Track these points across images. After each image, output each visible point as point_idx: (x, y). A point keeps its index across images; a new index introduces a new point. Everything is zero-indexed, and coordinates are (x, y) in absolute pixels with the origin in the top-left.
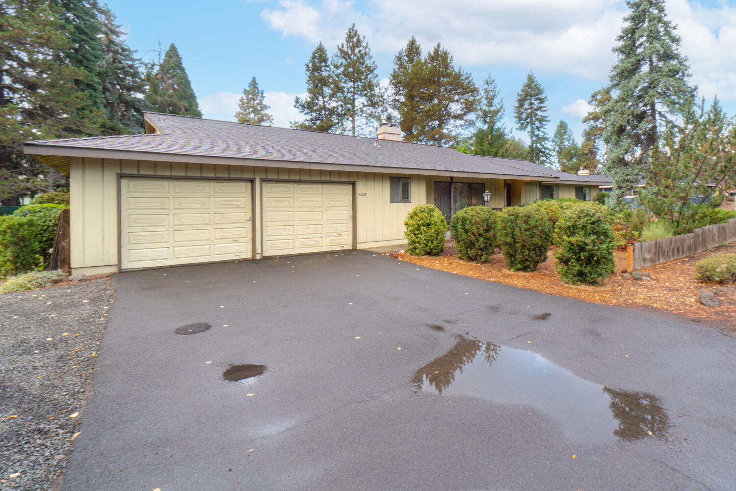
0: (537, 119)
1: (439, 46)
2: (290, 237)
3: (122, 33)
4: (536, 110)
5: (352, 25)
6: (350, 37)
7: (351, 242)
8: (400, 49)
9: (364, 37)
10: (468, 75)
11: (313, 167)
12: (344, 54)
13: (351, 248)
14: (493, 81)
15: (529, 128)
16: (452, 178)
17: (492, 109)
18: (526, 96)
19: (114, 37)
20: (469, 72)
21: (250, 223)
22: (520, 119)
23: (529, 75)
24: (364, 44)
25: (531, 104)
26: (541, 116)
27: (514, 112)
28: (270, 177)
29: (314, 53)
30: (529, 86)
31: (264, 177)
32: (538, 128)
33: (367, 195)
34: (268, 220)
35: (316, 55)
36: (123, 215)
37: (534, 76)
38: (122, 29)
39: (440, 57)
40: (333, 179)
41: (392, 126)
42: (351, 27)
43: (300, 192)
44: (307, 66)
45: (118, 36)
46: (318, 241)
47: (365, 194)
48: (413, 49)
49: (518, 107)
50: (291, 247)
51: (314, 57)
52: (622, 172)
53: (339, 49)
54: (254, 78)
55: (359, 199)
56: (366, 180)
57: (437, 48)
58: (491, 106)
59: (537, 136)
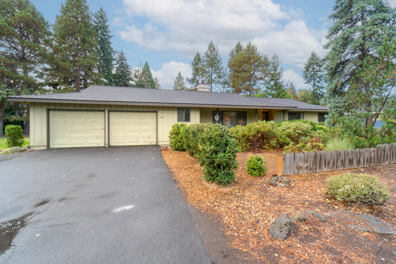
0: (317, 77)
1: (250, 43)
2: (124, 137)
3: (127, 60)
4: (317, 72)
5: (211, 41)
6: (210, 47)
7: (155, 141)
8: (232, 49)
9: (216, 46)
10: (266, 56)
11: (129, 104)
12: (208, 56)
13: (156, 144)
14: (277, 57)
15: (312, 82)
16: (218, 109)
17: (276, 72)
18: (310, 65)
19: (124, 61)
20: (266, 55)
21: (104, 130)
22: (306, 77)
23: (312, 53)
24: (216, 50)
25: (313, 69)
26: (320, 75)
27: (303, 74)
28: (112, 109)
29: (195, 58)
30: (312, 59)
31: (109, 109)
32: (318, 82)
33: (164, 118)
34: (113, 129)
35: (196, 58)
36: (51, 126)
37: (316, 53)
38: (126, 58)
39: (251, 50)
40: (145, 110)
41: (204, 84)
42: (210, 42)
43: (128, 116)
44: (192, 63)
45: (125, 61)
46: (137, 140)
47: (163, 117)
48: (239, 48)
49: (305, 71)
50: (124, 142)
51: (195, 59)
52: (333, 101)
53: (205, 54)
54: (180, 72)
55: (159, 120)
56: (163, 110)
57: (248, 44)
58: (276, 71)
59: (317, 86)
